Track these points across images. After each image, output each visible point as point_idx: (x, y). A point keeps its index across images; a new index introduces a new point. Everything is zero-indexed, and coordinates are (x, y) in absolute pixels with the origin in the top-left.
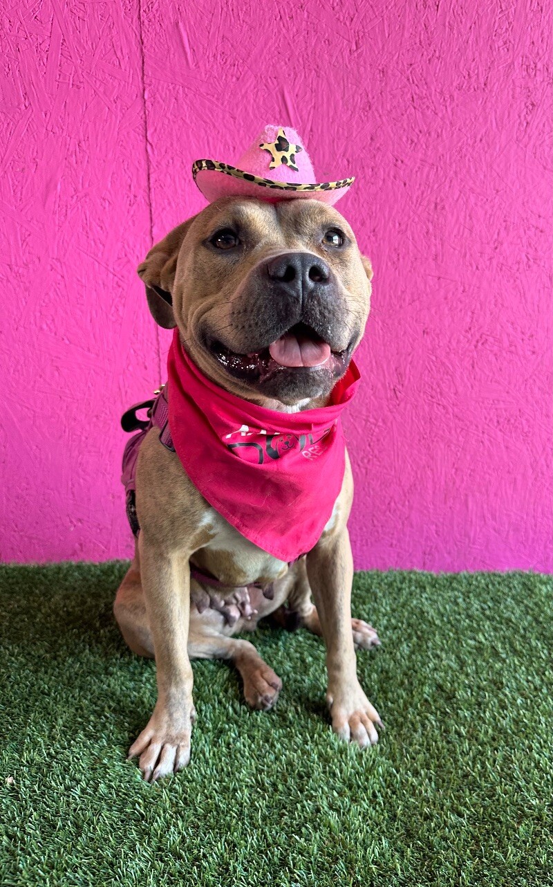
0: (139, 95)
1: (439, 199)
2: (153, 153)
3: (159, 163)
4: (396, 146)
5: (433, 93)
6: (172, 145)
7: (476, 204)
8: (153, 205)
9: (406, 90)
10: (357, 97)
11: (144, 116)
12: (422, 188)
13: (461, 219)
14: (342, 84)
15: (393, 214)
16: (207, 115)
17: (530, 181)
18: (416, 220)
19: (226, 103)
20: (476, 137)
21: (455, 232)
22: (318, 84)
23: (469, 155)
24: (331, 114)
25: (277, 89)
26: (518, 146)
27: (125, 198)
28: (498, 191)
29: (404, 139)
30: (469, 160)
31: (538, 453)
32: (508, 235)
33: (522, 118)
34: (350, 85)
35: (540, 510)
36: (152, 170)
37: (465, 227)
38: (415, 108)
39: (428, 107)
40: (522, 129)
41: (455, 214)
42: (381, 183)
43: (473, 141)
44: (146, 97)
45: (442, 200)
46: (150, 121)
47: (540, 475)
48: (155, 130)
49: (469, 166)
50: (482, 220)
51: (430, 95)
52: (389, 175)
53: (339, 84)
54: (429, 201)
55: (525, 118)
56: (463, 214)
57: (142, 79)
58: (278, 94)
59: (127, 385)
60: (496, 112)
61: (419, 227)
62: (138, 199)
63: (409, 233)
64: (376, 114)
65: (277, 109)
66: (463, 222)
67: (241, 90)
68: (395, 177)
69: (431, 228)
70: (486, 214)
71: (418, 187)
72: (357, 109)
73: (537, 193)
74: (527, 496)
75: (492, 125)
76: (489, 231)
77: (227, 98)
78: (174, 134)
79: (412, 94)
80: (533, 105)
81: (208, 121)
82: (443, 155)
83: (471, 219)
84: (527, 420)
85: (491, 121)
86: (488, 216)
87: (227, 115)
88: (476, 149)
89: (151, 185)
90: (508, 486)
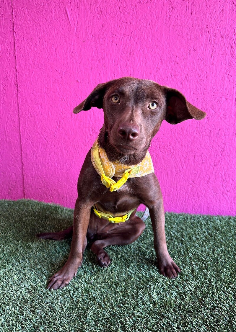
0: (11, 13)
1: (131, 51)
2: (16, 36)
3: (18, 40)
4: (113, 28)
5: (128, 5)
6: (23, 32)
7: (148, 52)
8: (16, 57)
9: (116, 5)
10: (96, 9)
11: (12, 22)
12: (124, 46)
13: (141, 59)
14: (90, 4)
15: (112, 57)
16: (37, 20)
17: (172, 41)
18: (122, 59)
19: (44, 14)
20: (147, 23)
21: (139, 65)
22: (80, 4)
23: (144, 31)
24: (85, 16)
25: (64, 7)
26: (166, 26)
27: (6, 54)
28: (157, 46)
29: (116, 25)
30: (144, 33)
31: (178, 162)
32: (162, 65)
33: (168, 14)
34: (93, 4)
35: (179, 187)
36: (16, 43)
37: (143, 62)
38: (120, 12)
39: (126, 11)
40: (168, 18)
41: (139, 57)
42: (106, 44)
43: (146, 25)
44: (13, 14)
45: (133, 51)
46: (15, 23)
47: (179, 171)
48: (17, 27)
49: (145, 36)
50: (151, 59)
51: (127, 6)
52: (110, 41)
53: (88, 4)
54: (127, 51)
55: (169, 14)
56: (142, 56)
57: (12, 6)
58: (64, 9)
59: (7, 129)
60: (156, 11)
61: (123, 62)
62: (11, 54)
63: (119, 65)
64: (104, 15)
65: (64, 15)
66: (142, 60)
67: (49, 9)
68: (112, 42)
69: (128, 63)
70: (152, 56)
71: (122, 45)
72: (96, 14)
73: (175, 46)
74: (173, 181)
75: (154, 17)
76: (154, 64)
77: (44, 12)
78: (24, 28)
79: (119, 6)
80: (172, 8)
81: (37, 22)
82: (133, 32)
83: (145, 58)
84: (173, 147)
85: (154, 16)
86: (153, 57)
87: (44, 19)
88: (147, 28)
89: (16, 49)
90: (164, 176)
